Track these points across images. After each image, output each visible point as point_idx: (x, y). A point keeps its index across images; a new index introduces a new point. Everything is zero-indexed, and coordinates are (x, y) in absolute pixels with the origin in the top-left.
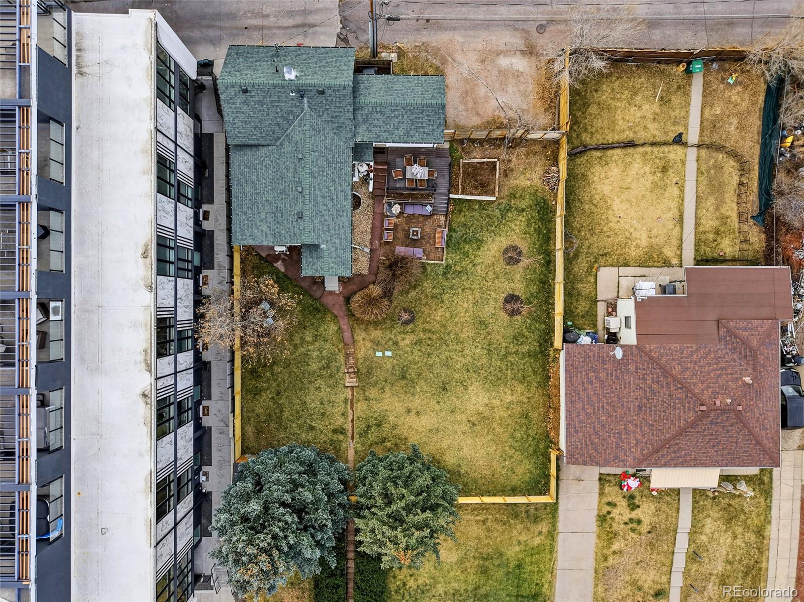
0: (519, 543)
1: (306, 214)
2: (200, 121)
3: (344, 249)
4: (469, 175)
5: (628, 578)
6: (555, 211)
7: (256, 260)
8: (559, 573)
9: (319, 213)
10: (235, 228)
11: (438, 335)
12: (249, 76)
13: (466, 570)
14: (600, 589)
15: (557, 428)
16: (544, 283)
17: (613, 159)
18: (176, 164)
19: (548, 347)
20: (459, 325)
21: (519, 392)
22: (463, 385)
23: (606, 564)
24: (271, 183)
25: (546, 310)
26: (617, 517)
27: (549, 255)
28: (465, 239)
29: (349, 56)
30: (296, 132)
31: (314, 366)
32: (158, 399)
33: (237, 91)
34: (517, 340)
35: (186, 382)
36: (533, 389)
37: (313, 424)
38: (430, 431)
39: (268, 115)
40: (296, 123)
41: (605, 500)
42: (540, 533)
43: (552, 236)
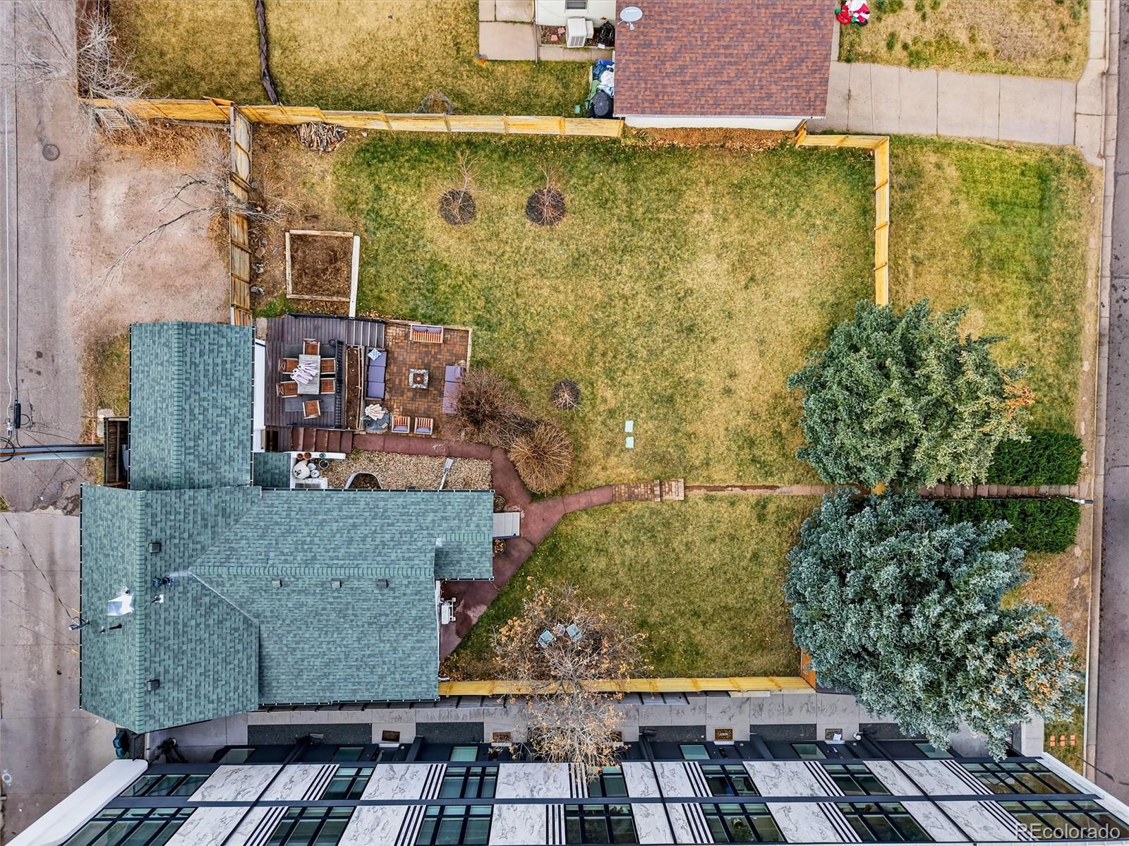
0: (955, 202)
1: (381, 573)
2: (227, 748)
3: (444, 504)
4: (315, 284)
5: (1015, 17)
6: (380, 132)
7: (466, 654)
8: (1005, 137)
9: (379, 550)
10: (408, 695)
11: (598, 340)
12: (128, 677)
13: (997, 295)
14: (1033, 66)
15: (759, 135)
16: (507, 153)
17: (285, 26)
18: (291, 804)
19: (618, 149)
20: (580, 303)
21: (696, 199)
22: (685, 296)
23: (991, 55)
24: (326, 633)
25: (555, 150)
26: (913, 33)
27: (458, 145)
28: (428, 290)
29: (94, 496)
30: (234, 590)
31: (651, 554)
32: (712, 842)
33: (157, 698)
34: (607, 201)
35: (677, 779)
36: (692, 174)
37: (749, 556)
38: (762, 354)
39: (201, 641)
40: (217, 591)
41: (883, 51)
42: (938, 166)
43: (424, 139)
